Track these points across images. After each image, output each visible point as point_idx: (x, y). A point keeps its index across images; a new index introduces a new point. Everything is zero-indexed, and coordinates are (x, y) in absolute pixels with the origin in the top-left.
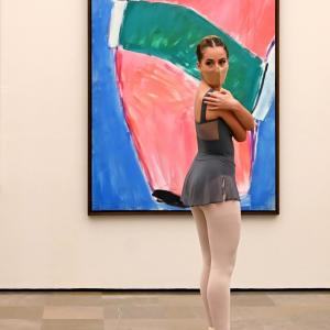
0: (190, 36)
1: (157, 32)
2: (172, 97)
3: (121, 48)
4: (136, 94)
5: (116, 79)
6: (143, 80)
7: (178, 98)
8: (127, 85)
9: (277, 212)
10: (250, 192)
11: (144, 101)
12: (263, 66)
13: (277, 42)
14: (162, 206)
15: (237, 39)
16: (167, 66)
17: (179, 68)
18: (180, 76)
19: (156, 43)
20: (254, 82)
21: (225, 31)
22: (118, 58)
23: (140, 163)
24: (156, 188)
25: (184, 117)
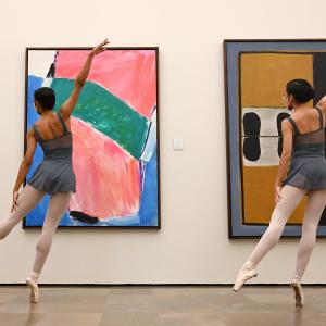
0: (96, 102)
2: (82, 143)
7: (88, 145)
9: (159, 228)
10: (140, 213)
12: (148, 123)
13: (157, 107)
14: (76, 223)
15: (130, 105)
16: (80, 123)
17: (89, 124)
18: (89, 130)
20: (142, 134)
21: (122, 99)
24: (72, 210)
25: (92, 158)
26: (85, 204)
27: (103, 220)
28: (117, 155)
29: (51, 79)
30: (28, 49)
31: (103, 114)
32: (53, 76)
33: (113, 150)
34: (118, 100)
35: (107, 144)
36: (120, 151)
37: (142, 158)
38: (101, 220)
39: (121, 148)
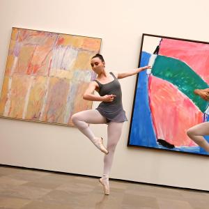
0: (182, 73)
1: (169, 70)
2: (171, 98)
3: (152, 75)
4: (156, 96)
5: (147, 88)
6: (160, 90)
7: (174, 100)
8: (152, 92)
11: (158, 99)
14: (160, 147)
15: (202, 78)
16: (171, 86)
17: (176, 87)
18: (176, 90)
19: (167, 75)
21: (198, 74)
22: (150, 79)
23: (153, 126)
24: (159, 138)
25: (175, 108)
26: (167, 135)
27: (177, 147)
28: (191, 108)
29: (156, 55)
30: (144, 35)
31: (186, 82)
32: (157, 53)
33: (188, 105)
34: (195, 74)
35: (185, 100)
36: (193, 106)
37: (206, 112)
38: (176, 147)
39: (194, 104)
